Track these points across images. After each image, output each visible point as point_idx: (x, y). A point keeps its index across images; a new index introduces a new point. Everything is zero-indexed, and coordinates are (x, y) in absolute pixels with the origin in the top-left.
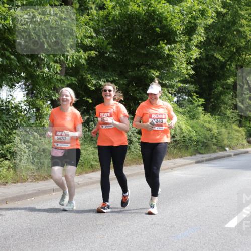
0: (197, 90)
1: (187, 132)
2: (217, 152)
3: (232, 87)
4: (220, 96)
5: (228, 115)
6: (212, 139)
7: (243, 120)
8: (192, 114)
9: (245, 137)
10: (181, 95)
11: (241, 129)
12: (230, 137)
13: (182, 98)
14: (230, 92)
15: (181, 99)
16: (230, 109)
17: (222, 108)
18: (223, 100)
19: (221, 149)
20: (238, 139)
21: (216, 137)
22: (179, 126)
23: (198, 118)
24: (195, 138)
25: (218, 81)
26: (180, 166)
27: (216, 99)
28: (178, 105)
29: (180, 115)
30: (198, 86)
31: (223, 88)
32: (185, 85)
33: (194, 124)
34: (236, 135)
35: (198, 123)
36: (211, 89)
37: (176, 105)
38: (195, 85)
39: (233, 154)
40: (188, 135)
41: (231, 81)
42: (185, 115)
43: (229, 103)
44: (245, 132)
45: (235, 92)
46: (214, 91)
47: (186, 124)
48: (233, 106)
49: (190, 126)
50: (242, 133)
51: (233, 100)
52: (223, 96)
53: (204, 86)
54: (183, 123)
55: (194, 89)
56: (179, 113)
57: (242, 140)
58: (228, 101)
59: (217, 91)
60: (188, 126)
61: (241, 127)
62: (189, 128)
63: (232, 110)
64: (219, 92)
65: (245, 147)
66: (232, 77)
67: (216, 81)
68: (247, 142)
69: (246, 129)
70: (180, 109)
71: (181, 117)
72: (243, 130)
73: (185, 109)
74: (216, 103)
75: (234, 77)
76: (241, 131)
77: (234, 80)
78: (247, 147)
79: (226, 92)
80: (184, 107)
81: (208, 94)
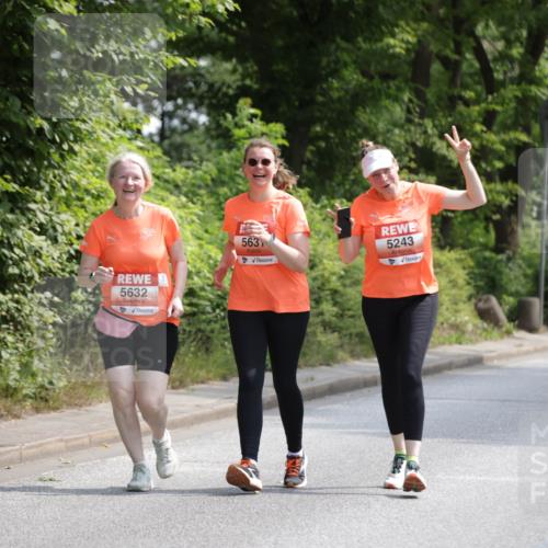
0: (248, 82)
1: (205, 271)
2: (344, 360)
3: (407, 70)
4: (353, 111)
6: (318, 301)
9: (468, 290)
10: (177, 107)
11: (448, 256)
13: (184, 121)
14: (399, 89)
15: (176, 122)
19: (358, 349)
21: (335, 292)
25: (344, 44)
27: (333, 126)
28: (166, 153)
29: (173, 198)
30: (252, 67)
31: (364, 74)
32: (193, 61)
36: (312, 79)
37: (159, 152)
38: (242, 60)
40: (209, 285)
41: (403, 41)
42: (198, 195)
43: (395, 141)
44: (466, 272)
45: (421, 91)
46: (325, 86)
47: (199, 238)
48: (413, 156)
49: (218, 248)
50: (453, 273)
51: (412, 128)
52: (365, 112)
53: (281, 67)
54: (188, 234)
55: (237, 76)
56: (171, 187)
57: (454, 307)
58: (388, 131)
59: (337, 89)
60: (210, 247)
61: (448, 248)
62: (213, 255)
63: (405, 171)
64: (347, 91)
65: (467, 336)
66: (408, 25)
67: (334, 41)
68: (475, 313)
69: (472, 256)
70: (174, 170)
71: (179, 208)
72: (459, 261)
73: (196, 169)
74: (337, 140)
75: (416, 20)
76: (449, 264)
77: (416, 35)
78: (473, 338)
79: (379, 91)
80: (190, 159)
81: (297, 103)
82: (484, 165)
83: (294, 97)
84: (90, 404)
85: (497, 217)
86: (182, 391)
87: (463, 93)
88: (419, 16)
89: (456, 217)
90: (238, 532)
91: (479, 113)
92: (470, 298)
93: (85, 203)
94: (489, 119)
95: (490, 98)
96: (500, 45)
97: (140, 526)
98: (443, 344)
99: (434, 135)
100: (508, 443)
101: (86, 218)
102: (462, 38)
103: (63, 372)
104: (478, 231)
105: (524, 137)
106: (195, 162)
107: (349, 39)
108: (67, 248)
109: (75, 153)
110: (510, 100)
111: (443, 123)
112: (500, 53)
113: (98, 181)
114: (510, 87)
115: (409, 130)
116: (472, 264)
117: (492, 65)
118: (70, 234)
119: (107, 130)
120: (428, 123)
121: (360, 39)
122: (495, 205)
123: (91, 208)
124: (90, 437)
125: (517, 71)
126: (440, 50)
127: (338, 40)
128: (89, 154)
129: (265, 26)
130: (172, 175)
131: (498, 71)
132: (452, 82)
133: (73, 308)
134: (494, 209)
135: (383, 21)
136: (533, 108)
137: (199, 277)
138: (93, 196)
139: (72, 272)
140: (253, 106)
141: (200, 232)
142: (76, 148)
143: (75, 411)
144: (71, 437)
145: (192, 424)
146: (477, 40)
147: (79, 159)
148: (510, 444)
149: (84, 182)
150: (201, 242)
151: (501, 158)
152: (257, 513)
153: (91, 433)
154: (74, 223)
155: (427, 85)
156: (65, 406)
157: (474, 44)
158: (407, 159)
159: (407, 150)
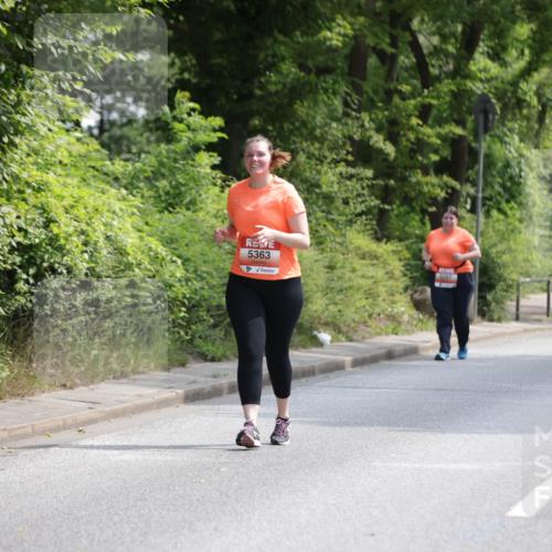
0: (186, 75)
1: (146, 263)
4: (291, 104)
5: (325, 189)
7: (395, 209)
8: (163, 184)
9: (404, 281)
11: (384, 248)
12: (337, 285)
14: (335, 82)
16: (336, 162)
17: (302, 158)
18: (304, 124)
20: (370, 294)
22: (108, 238)
23: (193, 202)
24: (182, 290)
25: (281, 38)
26: (115, 415)
27: (271, 118)
28: (103, 145)
29: (113, 191)
30: (190, 60)
31: (302, 67)
33: (178, 230)
34: (363, 274)
35: (193, 223)
36: (250, 72)
37: (95, 145)
39: (348, 359)
40: (149, 277)
41: (339, 34)
42: (138, 187)
43: (333, 135)
44: (402, 263)
45: (359, 85)
46: (263, 80)
47: (139, 231)
48: (350, 149)
49: (158, 240)
50: (389, 265)
51: (350, 122)
52: (303, 106)
53: (219, 61)
54: (129, 226)
55: (175, 70)
56: (110, 179)
57: (391, 298)
58: (326, 124)
59: (275, 83)
60: (151, 239)
61: (385, 240)
62: (153, 246)
63: (343, 163)
64: (284, 85)
65: (403, 327)
66: (344, 19)
67: (271, 35)
68: (411, 304)
69: (408, 248)
70: (113, 164)
71: (119, 200)
72: (394, 252)
73: (135, 161)
74: (275, 134)
75: (353, 15)
76: (385, 257)
77: (353, 29)
78: (409, 328)
79: (316, 85)
80: (129, 152)
81: (235, 97)
82: (420, 158)
83: (232, 91)
84: (33, 394)
85: (433, 209)
86: (123, 381)
87: (399, 87)
88: (356, 10)
89: (393, 210)
90: (180, 518)
91: (415, 107)
92: (406, 289)
93: (25, 195)
94: (424, 113)
95: (426, 91)
96: (436, 40)
97: (83, 513)
98: (380, 334)
99: (370, 129)
100: (443, 431)
101: (27, 211)
102: (398, 32)
103: (6, 363)
104: (414, 223)
105: (459, 131)
106: (134, 154)
107: (287, 32)
108: (9, 240)
109: (16, 146)
110: (446, 94)
111: (380, 117)
112: (435, 47)
113: (39, 173)
114: (446, 81)
115: (346, 124)
116: (408, 255)
117: (428, 60)
118: (12, 226)
119: (47, 123)
120: (365, 116)
121: (298, 33)
122: (431, 198)
123: (32, 200)
124: (33, 426)
125: (451, 66)
126: (377, 44)
127: (276, 33)
128: (29, 147)
129: (203, 19)
130: (111, 168)
131: (433, 66)
132: (389, 76)
133: (16, 300)
134: (430, 201)
135: (319, 15)
136: (467, 103)
137: (140, 269)
138: (33, 188)
139: (14, 264)
140: (191, 100)
141: (141, 225)
142: (17, 140)
143: (18, 400)
144: (15, 426)
145: (133, 414)
146: (413, 34)
147: (19, 152)
148: (444, 433)
149: (24, 175)
150: (141, 234)
151: (436, 152)
152: (198, 500)
153: (34, 423)
154: (15, 215)
155: (364, 78)
156: (7, 396)
157: (410, 39)
158: (345, 152)
159: (344, 143)
